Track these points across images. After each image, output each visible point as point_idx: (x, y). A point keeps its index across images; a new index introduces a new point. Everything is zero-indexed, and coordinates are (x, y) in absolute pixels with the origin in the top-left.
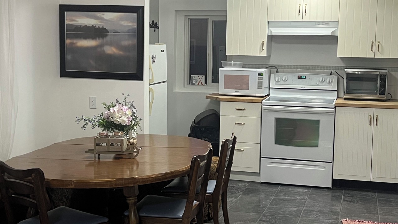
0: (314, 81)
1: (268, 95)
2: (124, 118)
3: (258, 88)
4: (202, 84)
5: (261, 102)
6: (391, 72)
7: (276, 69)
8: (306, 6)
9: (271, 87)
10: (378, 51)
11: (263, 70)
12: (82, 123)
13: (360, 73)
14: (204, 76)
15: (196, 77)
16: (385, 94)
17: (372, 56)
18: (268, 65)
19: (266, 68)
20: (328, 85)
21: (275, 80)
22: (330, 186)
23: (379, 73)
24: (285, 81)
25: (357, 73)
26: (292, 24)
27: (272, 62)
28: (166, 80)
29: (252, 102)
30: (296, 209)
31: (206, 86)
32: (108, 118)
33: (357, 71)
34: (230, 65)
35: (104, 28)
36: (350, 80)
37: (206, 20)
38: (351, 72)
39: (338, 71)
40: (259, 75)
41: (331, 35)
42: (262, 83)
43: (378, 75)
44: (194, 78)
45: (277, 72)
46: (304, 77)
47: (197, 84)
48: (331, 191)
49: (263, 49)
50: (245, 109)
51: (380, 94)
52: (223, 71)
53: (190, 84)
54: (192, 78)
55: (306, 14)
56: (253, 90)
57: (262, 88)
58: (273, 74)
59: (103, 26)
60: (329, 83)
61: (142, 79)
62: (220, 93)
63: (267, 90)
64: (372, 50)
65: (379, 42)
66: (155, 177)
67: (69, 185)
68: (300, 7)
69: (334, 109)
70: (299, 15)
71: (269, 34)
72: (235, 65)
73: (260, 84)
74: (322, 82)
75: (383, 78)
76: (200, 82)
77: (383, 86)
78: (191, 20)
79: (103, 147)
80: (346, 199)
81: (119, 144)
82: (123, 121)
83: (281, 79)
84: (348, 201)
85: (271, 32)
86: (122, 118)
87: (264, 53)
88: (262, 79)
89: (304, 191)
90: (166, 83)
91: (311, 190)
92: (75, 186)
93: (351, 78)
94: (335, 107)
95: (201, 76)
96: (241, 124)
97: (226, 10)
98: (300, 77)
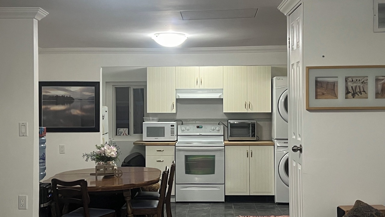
0: (207, 130)
1: (177, 140)
2: (113, 153)
3: (171, 135)
4: (126, 135)
5: (174, 145)
6: (257, 122)
7: (181, 122)
8: (201, 79)
9: (178, 135)
10: (249, 108)
11: (175, 122)
12: (86, 157)
13: (238, 123)
14: (127, 129)
15: (122, 130)
16: (255, 136)
17: (246, 111)
18: (176, 119)
19: (174, 121)
20: (217, 132)
21: (181, 130)
22: (224, 201)
23: (250, 123)
24: (188, 130)
25: (236, 123)
26: (192, 91)
27: (178, 117)
28: (108, 132)
29: (168, 145)
30: (205, 214)
31: (129, 136)
32: (100, 154)
33: (236, 122)
34: (149, 120)
35: (71, 97)
36: (232, 128)
37: (127, 89)
38: (232, 123)
39: (224, 123)
40: (171, 126)
41: (218, 98)
42: (174, 131)
43: (249, 124)
44: (120, 131)
45: (182, 124)
46: (201, 127)
47: (122, 135)
48: (224, 204)
49: (173, 108)
50: (163, 151)
51: (252, 136)
52: (146, 124)
53: (117, 135)
54: (118, 130)
55: (201, 85)
56: (167, 137)
57: (174, 135)
58: (180, 125)
59: (70, 96)
60: (218, 130)
61: (99, 131)
62: (144, 140)
63: (176, 137)
64: (245, 108)
65: (250, 102)
66: (144, 183)
67: (98, 189)
68: (197, 79)
69: (224, 147)
70: (197, 84)
71: (177, 98)
72: (153, 120)
73: (172, 133)
74: (213, 130)
75: (253, 125)
76: (125, 133)
77: (253, 131)
78: (116, 88)
79: (101, 171)
80: (235, 207)
81: (111, 169)
82: (112, 155)
83: (186, 128)
84: (237, 208)
85: (179, 96)
86: (111, 153)
87: (174, 111)
88: (174, 129)
89: (207, 205)
90: (107, 134)
91: (212, 204)
92: (102, 190)
93: (233, 126)
94: (225, 146)
95: (125, 129)
96: (160, 161)
97: (146, 81)
98: (198, 127)
